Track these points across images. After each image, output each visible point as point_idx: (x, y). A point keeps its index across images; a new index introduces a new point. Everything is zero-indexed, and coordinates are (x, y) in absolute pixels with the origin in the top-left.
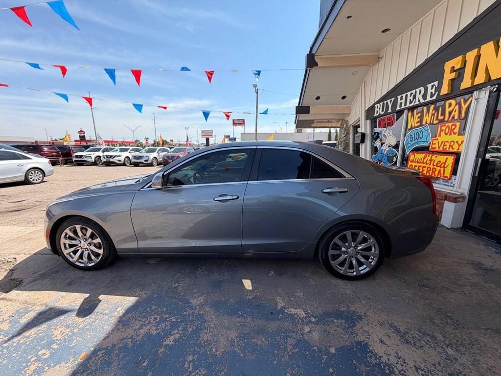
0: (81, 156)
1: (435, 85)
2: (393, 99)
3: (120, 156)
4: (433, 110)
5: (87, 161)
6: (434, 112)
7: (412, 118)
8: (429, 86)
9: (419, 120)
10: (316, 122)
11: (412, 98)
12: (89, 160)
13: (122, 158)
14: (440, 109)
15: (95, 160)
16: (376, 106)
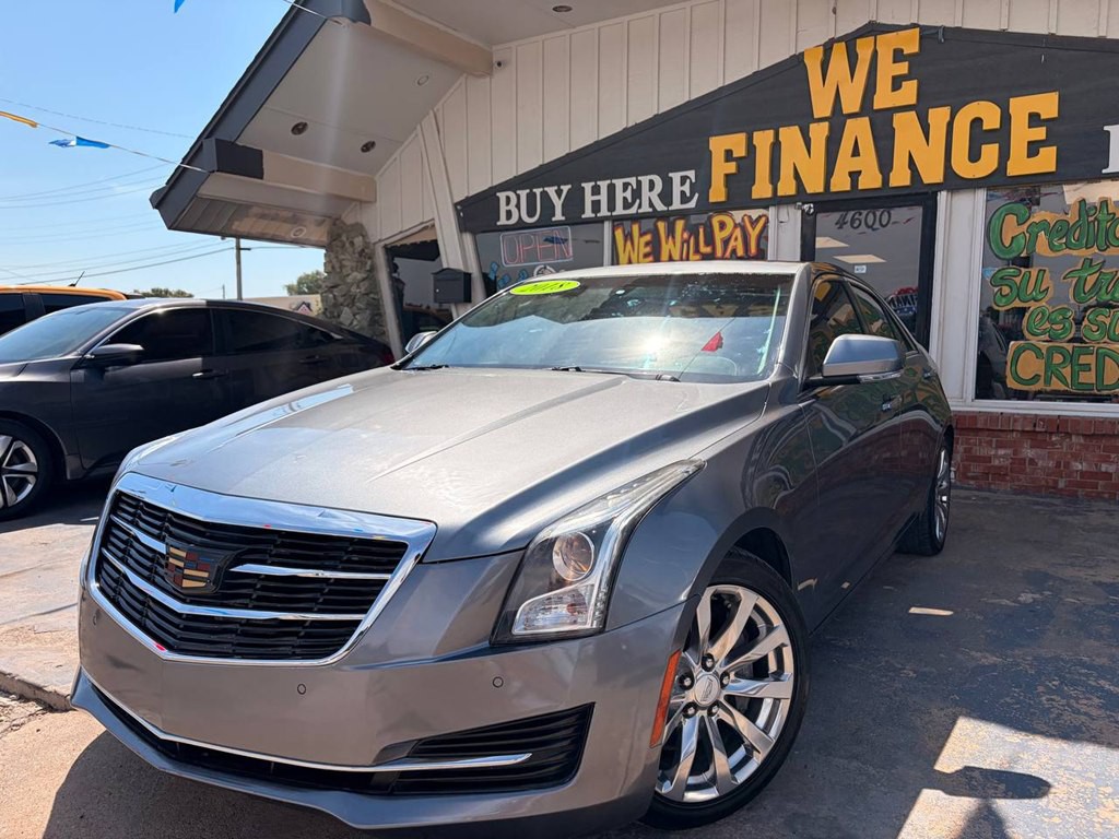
1: (688, 177)
2: (565, 188)
4: (684, 230)
6: (686, 236)
7: (629, 243)
8: (676, 177)
9: (648, 249)
10: (256, 215)
11: (628, 194)
14: (701, 230)
16: (502, 196)
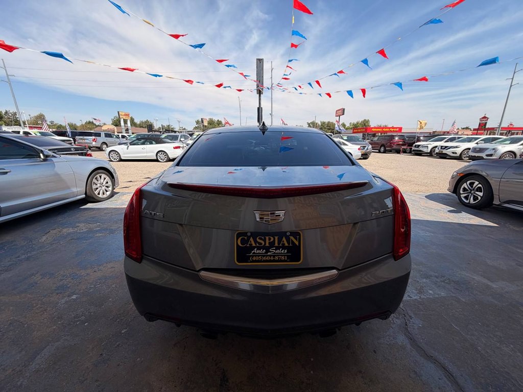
0: (419, 146)
3: (457, 147)
5: (422, 151)
12: (425, 150)
13: (459, 151)
15: (431, 151)
